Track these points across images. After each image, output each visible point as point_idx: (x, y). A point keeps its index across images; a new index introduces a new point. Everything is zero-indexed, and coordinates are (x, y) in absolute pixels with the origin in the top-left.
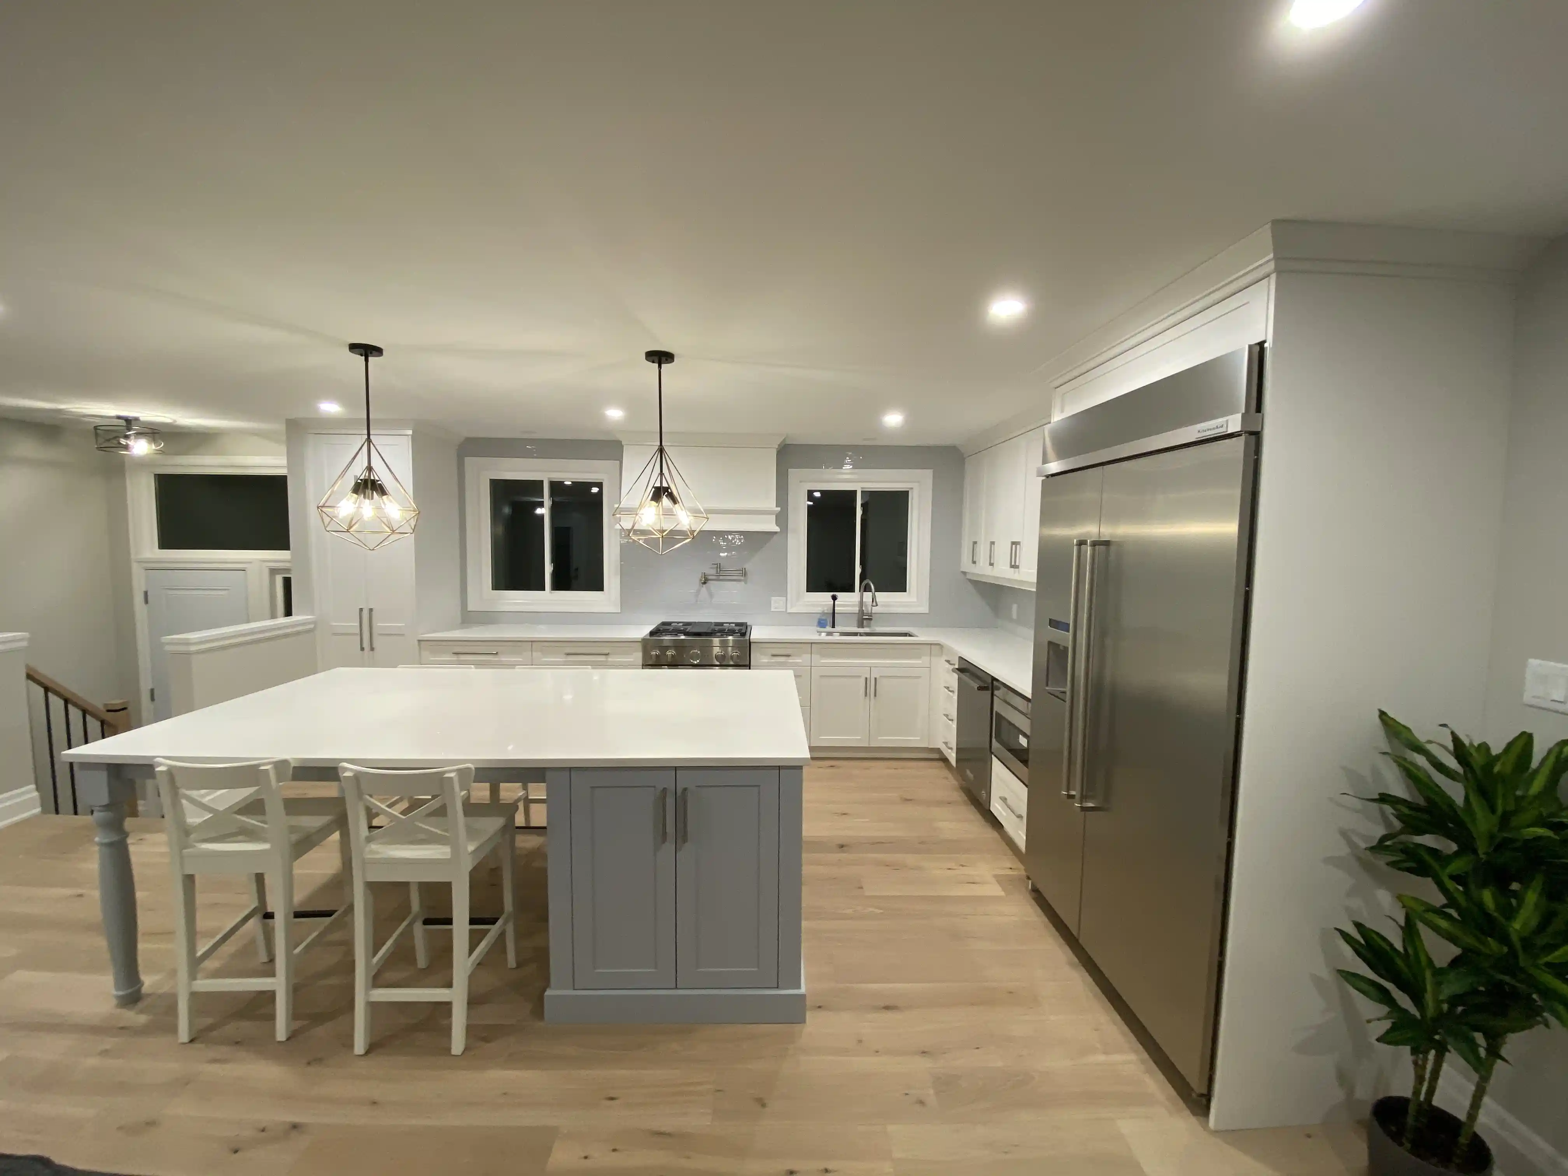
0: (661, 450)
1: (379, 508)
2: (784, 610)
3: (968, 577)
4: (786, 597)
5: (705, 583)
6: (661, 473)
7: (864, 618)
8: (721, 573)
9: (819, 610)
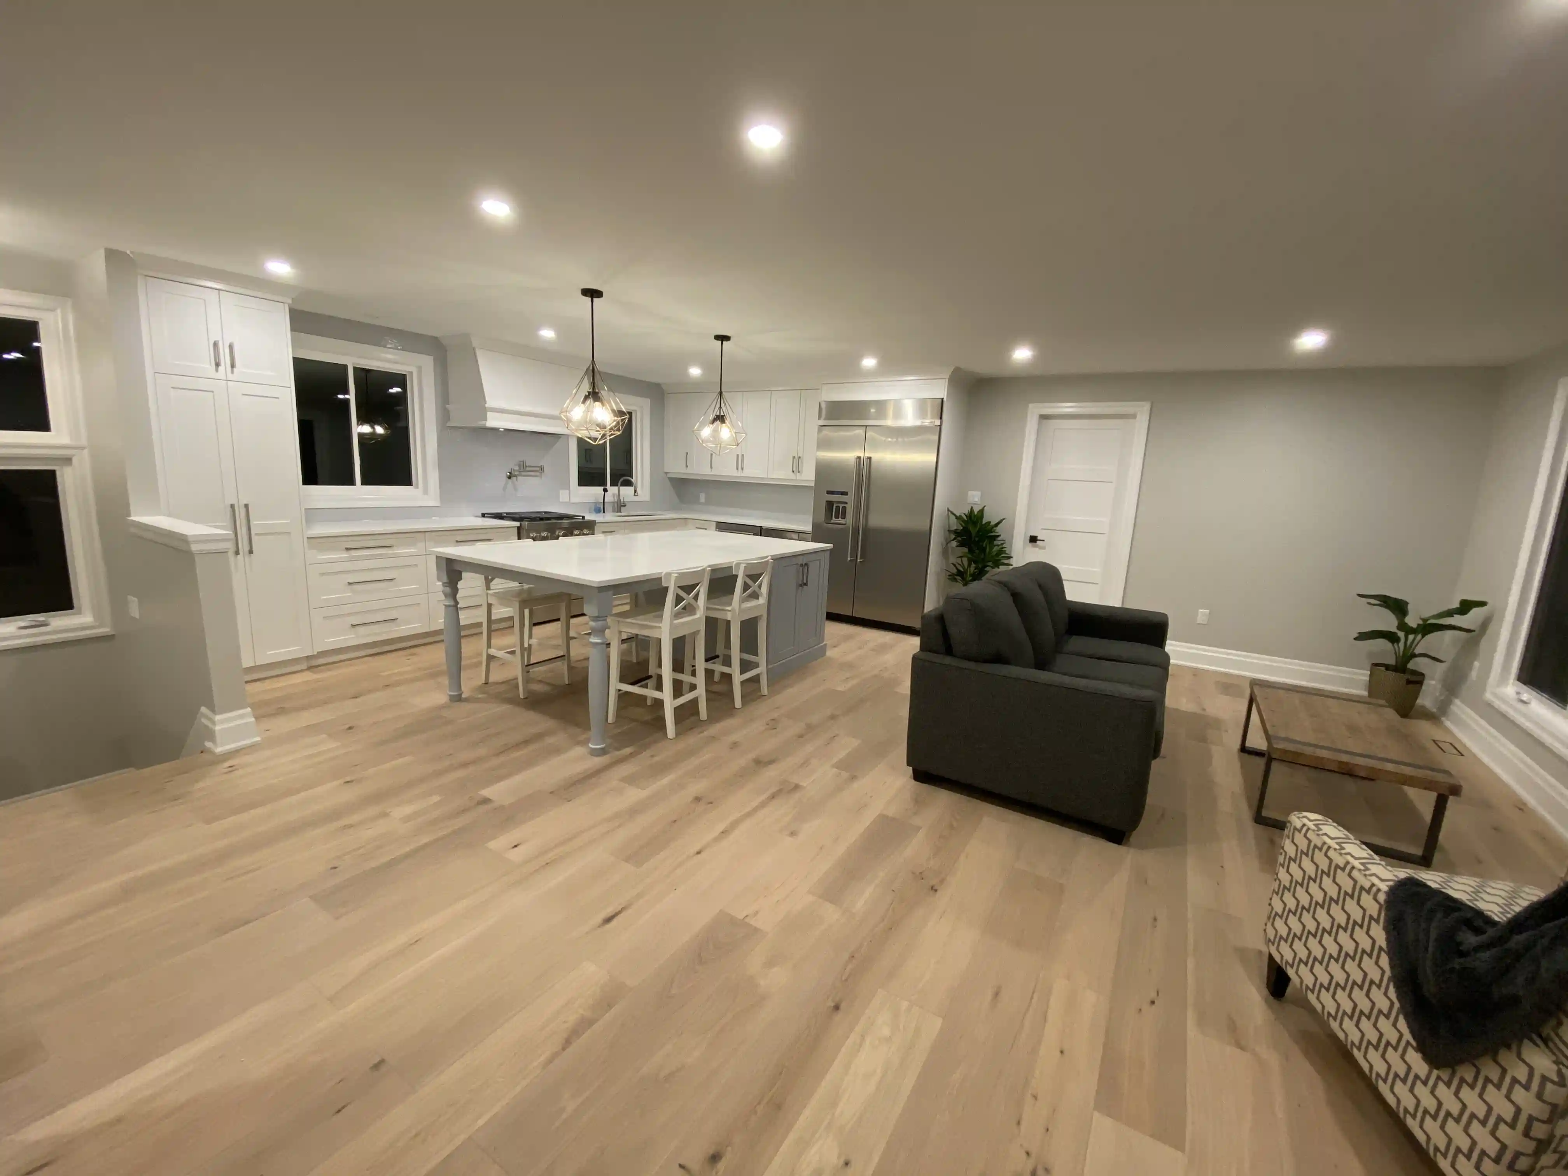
0: (721, 393)
1: (588, 410)
2: (568, 501)
3: (669, 475)
4: (569, 490)
5: (509, 478)
6: (720, 407)
7: (619, 506)
8: (524, 469)
9: (592, 500)
